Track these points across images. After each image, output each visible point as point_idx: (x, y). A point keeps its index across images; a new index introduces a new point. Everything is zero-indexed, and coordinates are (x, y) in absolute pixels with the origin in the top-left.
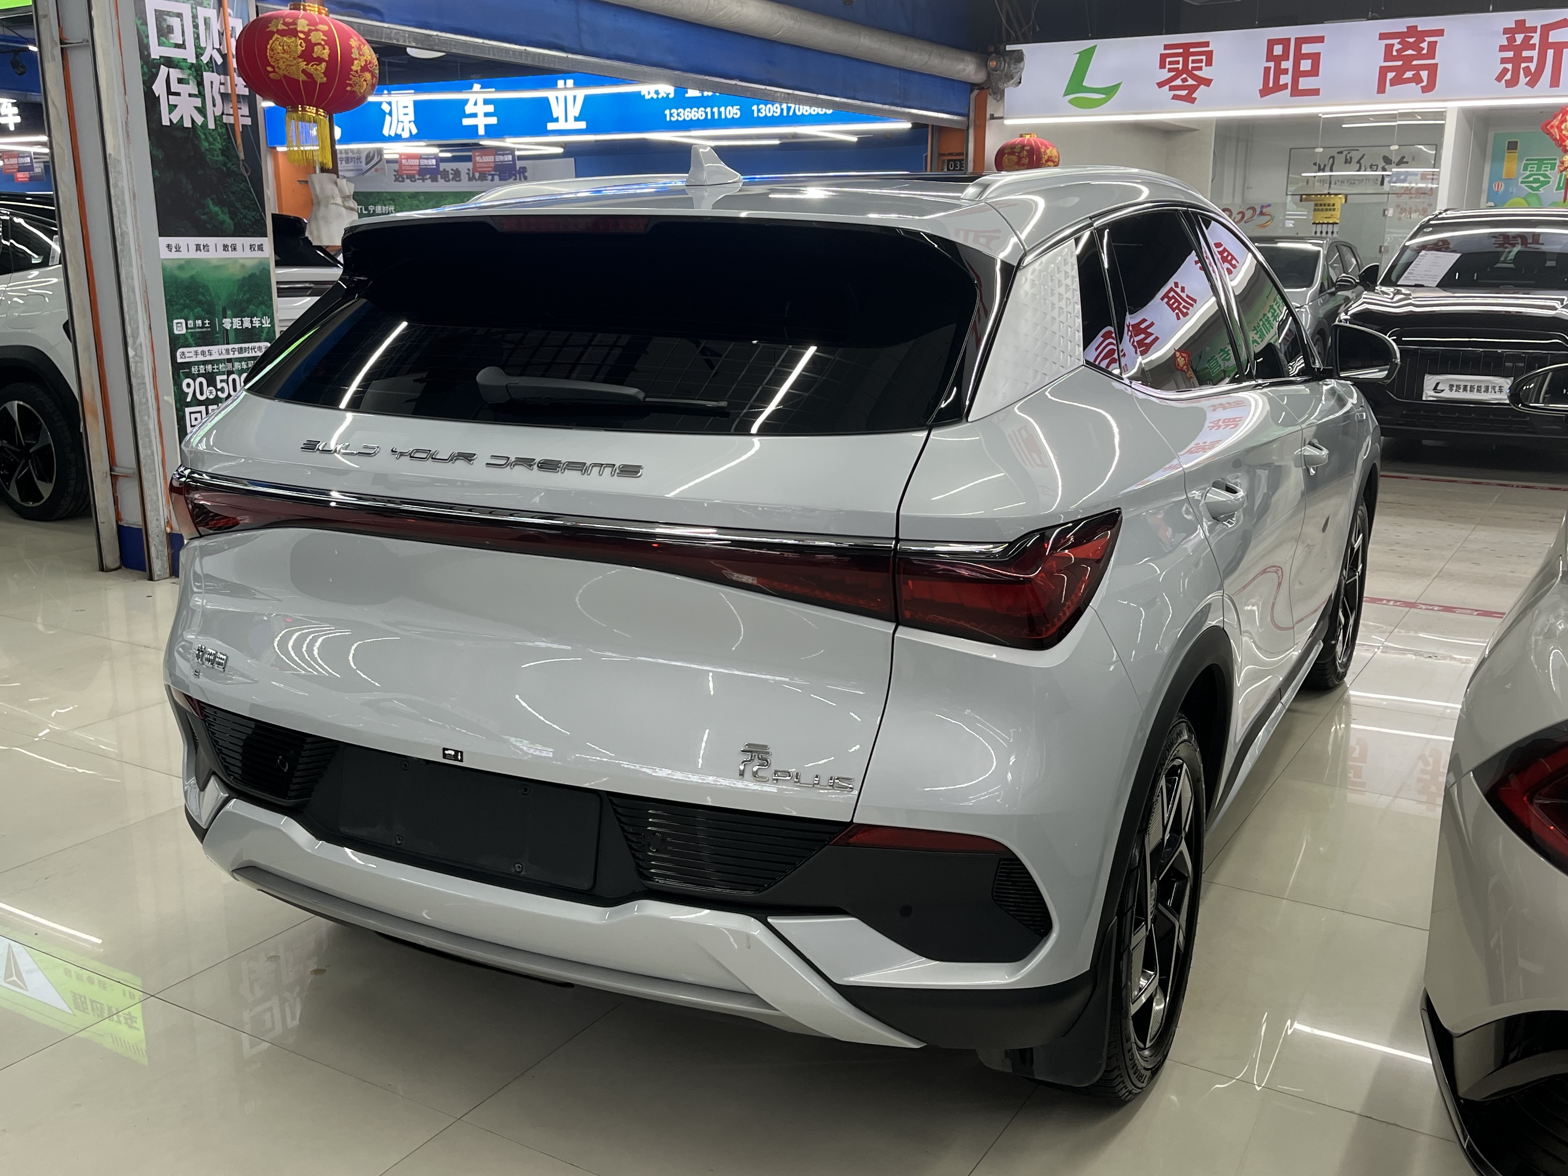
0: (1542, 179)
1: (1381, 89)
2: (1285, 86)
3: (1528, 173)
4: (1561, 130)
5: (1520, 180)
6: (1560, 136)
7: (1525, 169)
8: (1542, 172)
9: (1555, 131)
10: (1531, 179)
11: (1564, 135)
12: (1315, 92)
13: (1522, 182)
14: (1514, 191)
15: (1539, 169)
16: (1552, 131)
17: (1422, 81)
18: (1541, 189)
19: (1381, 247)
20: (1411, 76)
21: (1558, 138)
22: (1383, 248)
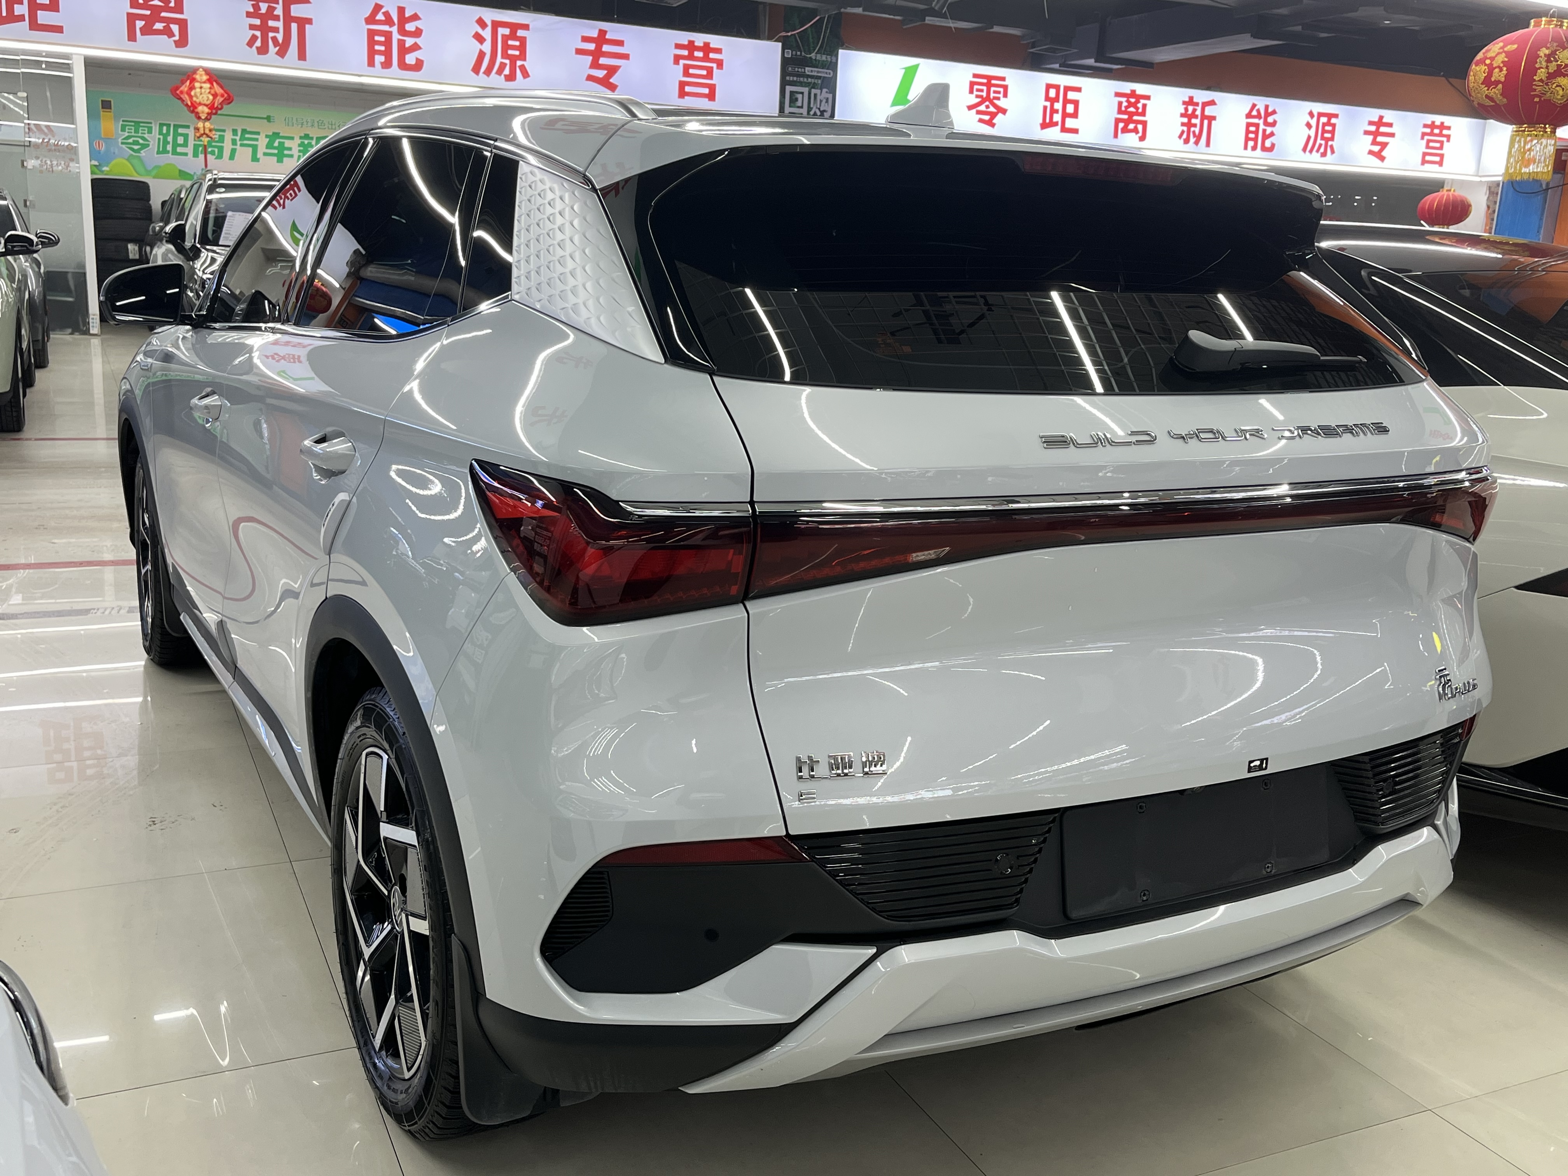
0: (141, 141)
1: (132, 37)
2: (21, 18)
3: (127, 134)
4: (191, 97)
5: (120, 140)
6: (191, 103)
7: (123, 130)
8: (140, 135)
9: (185, 97)
10: (131, 141)
11: (195, 102)
12: (59, 29)
13: (122, 143)
14: (116, 151)
15: (136, 131)
16: (182, 96)
17: (174, 35)
18: (142, 152)
19: (25, 201)
20: (162, 28)
21: (189, 104)
22: (28, 203)
